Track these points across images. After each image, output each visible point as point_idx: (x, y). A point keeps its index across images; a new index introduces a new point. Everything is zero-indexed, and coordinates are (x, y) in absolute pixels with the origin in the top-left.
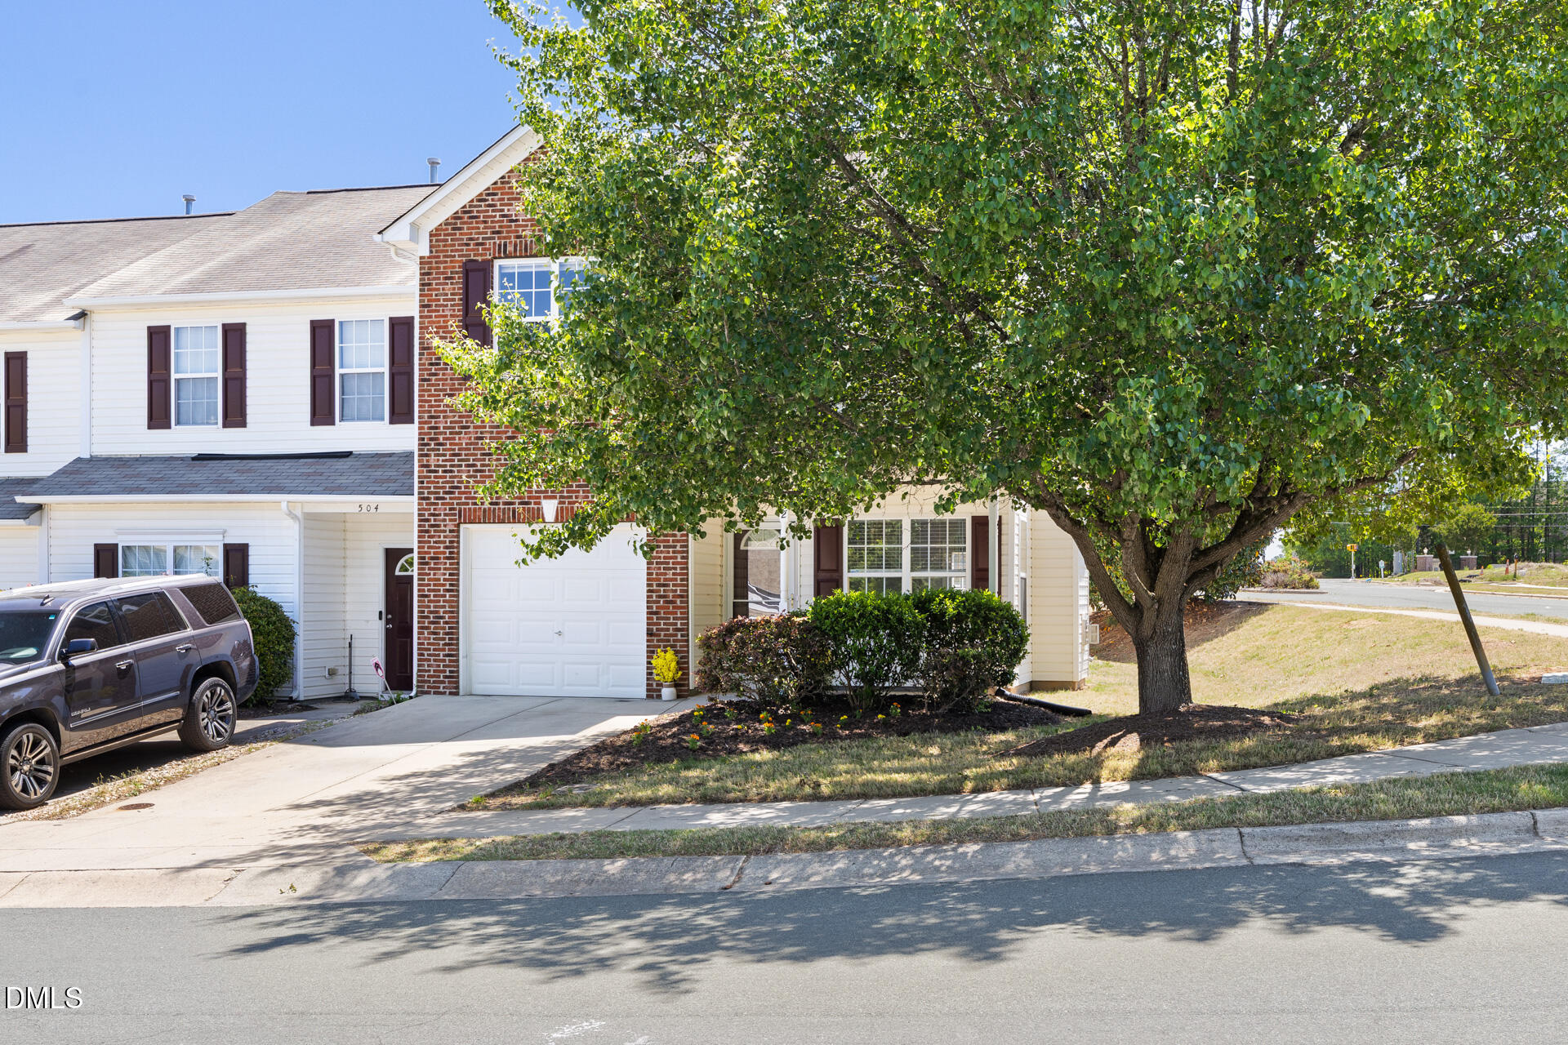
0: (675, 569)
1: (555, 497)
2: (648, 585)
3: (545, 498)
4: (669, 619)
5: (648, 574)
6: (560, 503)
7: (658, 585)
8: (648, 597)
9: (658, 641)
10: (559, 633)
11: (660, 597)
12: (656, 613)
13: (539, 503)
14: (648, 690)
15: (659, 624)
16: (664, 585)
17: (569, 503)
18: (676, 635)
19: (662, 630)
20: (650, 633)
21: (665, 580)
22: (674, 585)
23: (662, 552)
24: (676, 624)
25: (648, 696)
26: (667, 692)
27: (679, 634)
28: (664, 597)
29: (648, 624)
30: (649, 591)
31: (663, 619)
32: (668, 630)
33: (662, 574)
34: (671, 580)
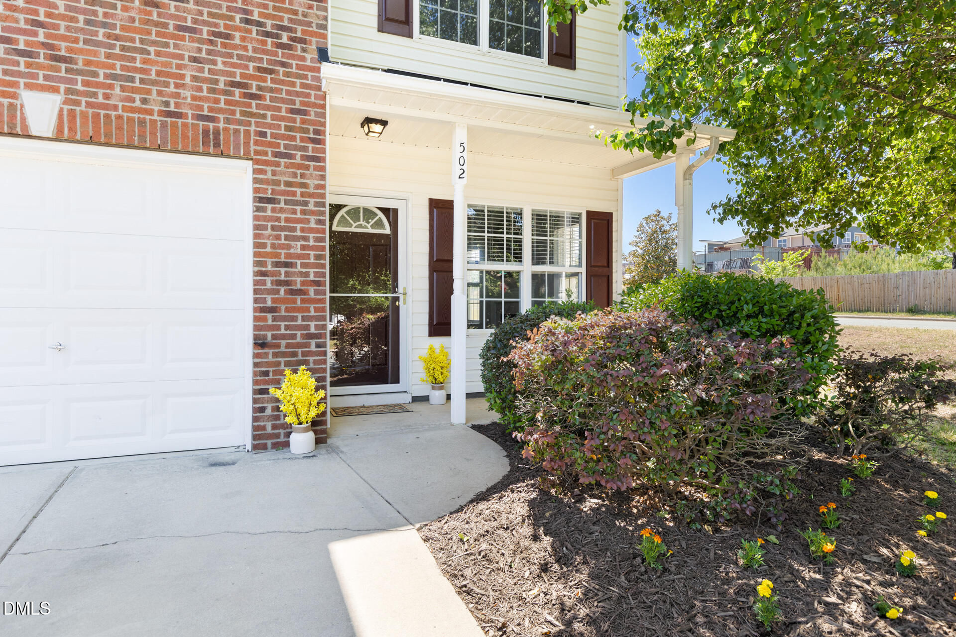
0: (306, 239)
1: (56, 90)
2: (257, 264)
3: (28, 86)
4: (294, 319)
5: (256, 245)
6: (66, 102)
7: (277, 264)
8: (256, 283)
9: (275, 355)
10: (60, 348)
11: (280, 283)
12: (272, 310)
13: (14, 96)
14: (255, 437)
15: (278, 328)
16: (287, 265)
17: (88, 104)
18: (307, 345)
19: (284, 337)
20: (260, 343)
21: (288, 256)
22: (303, 265)
23: (281, 210)
24: (307, 327)
25: (255, 447)
26: (302, 441)
27: (313, 343)
28: (287, 283)
29: (256, 328)
30: (257, 274)
31: (284, 319)
32: (294, 336)
33: (282, 247)
34: (299, 256)
